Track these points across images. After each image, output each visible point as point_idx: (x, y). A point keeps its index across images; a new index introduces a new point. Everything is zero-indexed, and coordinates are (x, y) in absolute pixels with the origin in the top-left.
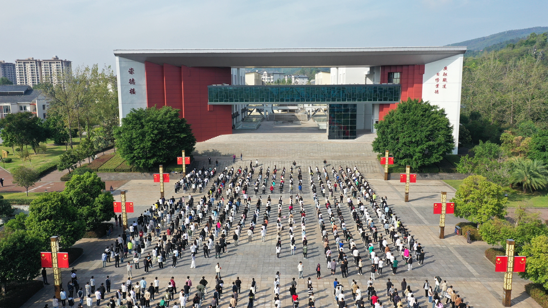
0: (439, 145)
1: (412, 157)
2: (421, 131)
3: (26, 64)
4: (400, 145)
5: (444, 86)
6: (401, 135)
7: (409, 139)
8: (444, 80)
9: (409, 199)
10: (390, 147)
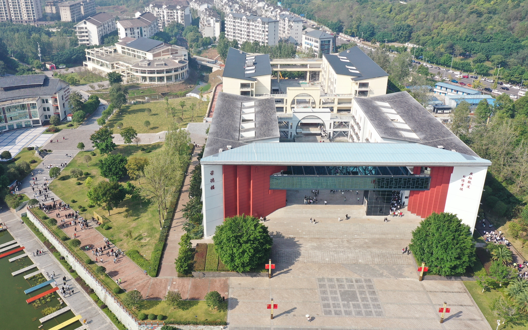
1: (442, 268)
5: (469, 187)
7: (441, 256)
8: (469, 182)
10: (425, 257)
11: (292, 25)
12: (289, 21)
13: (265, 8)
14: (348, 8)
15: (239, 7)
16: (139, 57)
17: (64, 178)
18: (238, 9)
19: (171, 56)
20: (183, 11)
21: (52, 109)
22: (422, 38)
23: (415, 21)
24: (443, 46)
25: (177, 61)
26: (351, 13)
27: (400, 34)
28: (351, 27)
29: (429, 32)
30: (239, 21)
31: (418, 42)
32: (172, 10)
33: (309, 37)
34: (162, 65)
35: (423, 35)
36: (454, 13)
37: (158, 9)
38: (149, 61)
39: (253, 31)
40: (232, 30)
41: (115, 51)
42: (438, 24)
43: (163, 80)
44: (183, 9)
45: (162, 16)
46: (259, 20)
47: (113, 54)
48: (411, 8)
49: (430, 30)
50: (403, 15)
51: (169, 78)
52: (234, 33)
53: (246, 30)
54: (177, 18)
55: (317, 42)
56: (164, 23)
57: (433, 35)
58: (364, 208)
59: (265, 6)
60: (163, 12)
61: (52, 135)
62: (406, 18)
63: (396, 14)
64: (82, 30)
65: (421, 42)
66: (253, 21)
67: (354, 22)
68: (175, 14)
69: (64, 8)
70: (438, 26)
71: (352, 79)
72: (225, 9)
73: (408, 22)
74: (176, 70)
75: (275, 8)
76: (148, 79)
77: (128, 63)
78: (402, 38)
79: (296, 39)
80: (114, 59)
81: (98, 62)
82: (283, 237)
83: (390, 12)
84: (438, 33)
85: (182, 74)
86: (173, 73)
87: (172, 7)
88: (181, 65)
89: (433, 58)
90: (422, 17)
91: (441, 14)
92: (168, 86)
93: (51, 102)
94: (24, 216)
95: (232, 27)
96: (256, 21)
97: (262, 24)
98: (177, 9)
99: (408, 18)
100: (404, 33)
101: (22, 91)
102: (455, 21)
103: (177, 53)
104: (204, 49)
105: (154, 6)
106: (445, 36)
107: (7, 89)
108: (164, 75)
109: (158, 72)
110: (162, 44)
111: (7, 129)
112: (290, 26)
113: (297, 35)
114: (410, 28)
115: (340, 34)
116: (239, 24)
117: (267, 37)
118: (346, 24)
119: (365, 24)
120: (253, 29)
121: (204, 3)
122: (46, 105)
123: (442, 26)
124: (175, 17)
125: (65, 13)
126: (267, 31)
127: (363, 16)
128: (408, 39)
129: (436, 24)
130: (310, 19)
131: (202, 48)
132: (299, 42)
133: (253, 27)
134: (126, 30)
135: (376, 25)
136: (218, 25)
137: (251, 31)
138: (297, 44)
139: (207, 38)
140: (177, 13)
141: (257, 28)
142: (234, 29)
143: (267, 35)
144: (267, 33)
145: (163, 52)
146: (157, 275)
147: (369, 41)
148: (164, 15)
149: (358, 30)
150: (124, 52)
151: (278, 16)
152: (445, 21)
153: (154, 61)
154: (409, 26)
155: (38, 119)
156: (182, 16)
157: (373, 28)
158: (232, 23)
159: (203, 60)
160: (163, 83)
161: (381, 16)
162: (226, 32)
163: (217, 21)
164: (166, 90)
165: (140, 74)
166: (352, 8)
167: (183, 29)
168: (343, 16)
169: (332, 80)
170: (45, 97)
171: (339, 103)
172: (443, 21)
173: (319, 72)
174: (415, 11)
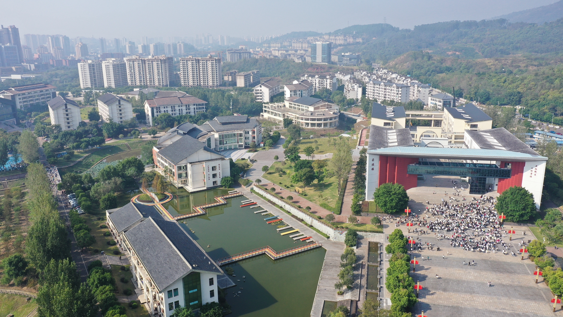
0: (528, 212)
1: (514, 216)
2: (520, 206)
3: (188, 62)
4: (509, 211)
5: (535, 175)
6: (509, 206)
7: (513, 209)
8: (535, 172)
9: (512, 239)
10: (504, 210)
11: (420, 90)
12: (418, 87)
13: (398, 79)
14: (468, 79)
15: (377, 77)
16: (303, 110)
17: (270, 173)
18: (376, 78)
19: (327, 109)
20: (331, 79)
21: (251, 138)
22: (530, 102)
23: (525, 89)
24: (547, 107)
25: (332, 113)
26: (470, 83)
27: (511, 99)
28: (469, 93)
29: (536, 97)
30: (378, 86)
31: (527, 105)
32: (323, 79)
33: (434, 99)
34: (321, 114)
35: (531, 100)
36: (559, 83)
37: (312, 78)
38: (311, 112)
39: (389, 94)
40: (372, 93)
41: (284, 106)
42: (545, 91)
43: (321, 126)
44: (331, 78)
45: (314, 84)
46: (394, 85)
47: (283, 108)
48: (522, 80)
49: (537, 95)
50: (515, 84)
51: (325, 125)
52: (373, 95)
53: (383, 93)
54: (327, 85)
55: (440, 102)
56: (316, 88)
57: (539, 100)
58: (468, 190)
59: (397, 77)
60: (316, 80)
61: (252, 153)
62: (517, 87)
63: (509, 84)
64: (258, 92)
65: (529, 105)
66: (389, 87)
67: (472, 89)
68: (325, 82)
69: (240, 77)
70: (545, 93)
71: (466, 122)
72: (365, 79)
73: (519, 90)
74: (331, 119)
75: (406, 78)
76: (310, 125)
77: (295, 114)
78: (513, 102)
79: (423, 101)
80: (284, 111)
81: (272, 113)
82: (415, 202)
83: (504, 83)
84: (544, 98)
85: (335, 122)
86: (329, 121)
87: (323, 77)
88: (335, 116)
89: (538, 116)
90: (532, 86)
91: (548, 84)
92: (324, 130)
93: (250, 133)
94: (252, 189)
95: (372, 91)
96: (392, 86)
97: (397, 88)
98: (327, 79)
99: (519, 87)
100: (515, 98)
101: (233, 126)
102: (560, 89)
103: (331, 107)
104: (349, 107)
105: (309, 76)
106: (550, 100)
107: (224, 124)
108: (322, 122)
109: (318, 120)
110: (320, 101)
111: (223, 149)
112: (419, 91)
113: (424, 98)
114: (520, 95)
115: (461, 99)
116: (378, 89)
117: (400, 98)
118: (465, 91)
119: (481, 91)
120: (389, 92)
121: (348, 74)
122: (247, 135)
123: (548, 93)
124: (325, 84)
125: (240, 81)
126: (400, 94)
127: (480, 85)
128: (519, 102)
129: (543, 92)
130: (435, 88)
131: (347, 107)
132: (426, 103)
133: (389, 91)
134: (291, 92)
135: (491, 91)
136: (360, 90)
137: (387, 93)
138: (424, 105)
139: (351, 99)
140: (327, 81)
141: (393, 91)
142: (374, 93)
143: (400, 97)
144: (400, 95)
145: (321, 106)
146: (340, 214)
147: (484, 104)
148: (316, 83)
149: (476, 96)
150: (290, 107)
151: (409, 83)
152: (551, 90)
153: (314, 112)
154: (519, 93)
155: (243, 144)
156: (330, 84)
157: (489, 94)
158: (372, 88)
159: (350, 114)
160: (321, 128)
161: (496, 85)
162: (366, 95)
163: (360, 87)
164: (323, 133)
165: (304, 121)
166: (471, 79)
167: (330, 94)
168: (463, 85)
169: (451, 123)
170: (247, 130)
171: (455, 139)
172: (549, 89)
173: (441, 121)
174: (526, 81)
